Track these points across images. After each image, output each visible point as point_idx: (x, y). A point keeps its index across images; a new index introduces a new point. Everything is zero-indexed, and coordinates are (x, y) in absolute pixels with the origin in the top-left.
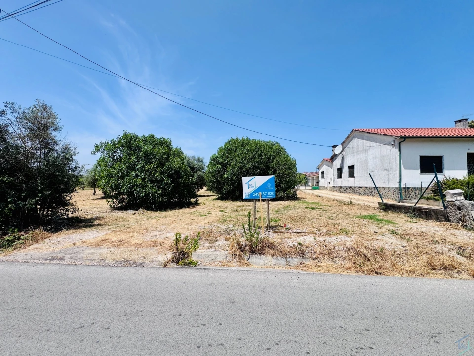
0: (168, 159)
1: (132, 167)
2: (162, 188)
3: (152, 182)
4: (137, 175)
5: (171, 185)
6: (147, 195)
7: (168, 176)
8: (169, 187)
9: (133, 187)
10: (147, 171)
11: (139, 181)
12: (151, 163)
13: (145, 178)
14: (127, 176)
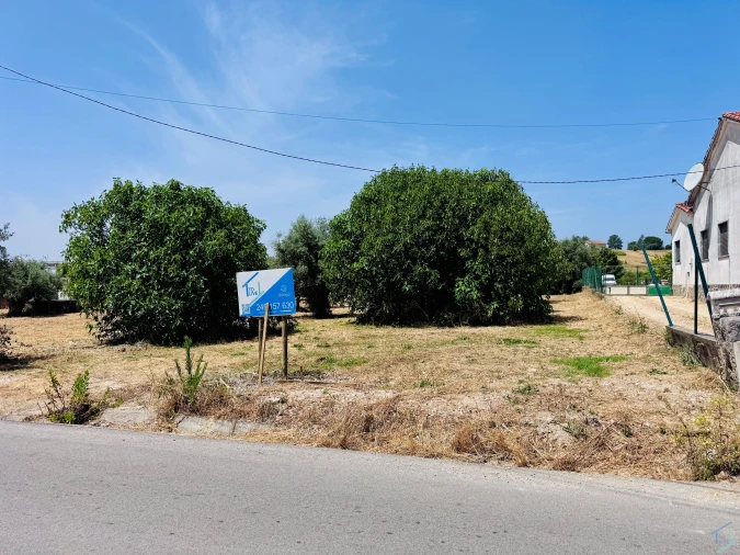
0: (199, 235)
1: (125, 257)
2: (183, 299)
3: (164, 284)
4: (135, 272)
5: (204, 290)
6: (150, 312)
7: (197, 272)
8: (200, 295)
9: (124, 296)
10: (154, 261)
11: (136, 284)
12: (163, 244)
13: (148, 278)
14: (118, 274)
